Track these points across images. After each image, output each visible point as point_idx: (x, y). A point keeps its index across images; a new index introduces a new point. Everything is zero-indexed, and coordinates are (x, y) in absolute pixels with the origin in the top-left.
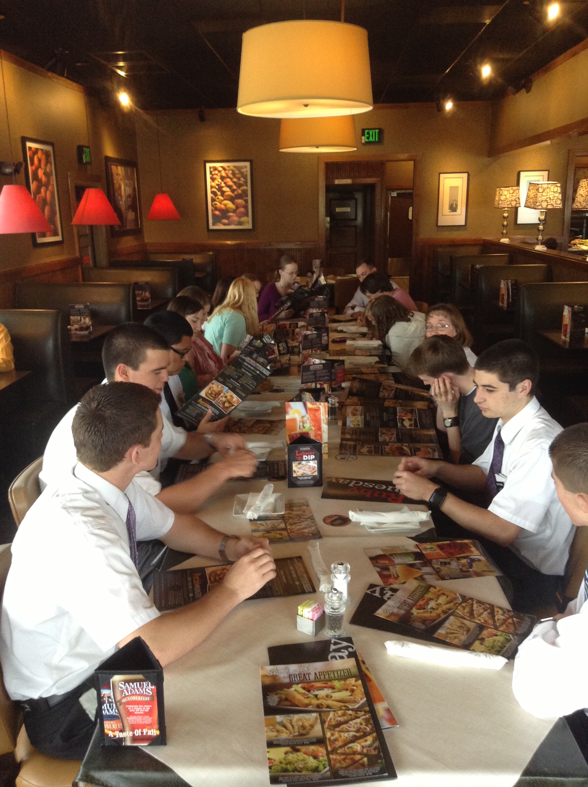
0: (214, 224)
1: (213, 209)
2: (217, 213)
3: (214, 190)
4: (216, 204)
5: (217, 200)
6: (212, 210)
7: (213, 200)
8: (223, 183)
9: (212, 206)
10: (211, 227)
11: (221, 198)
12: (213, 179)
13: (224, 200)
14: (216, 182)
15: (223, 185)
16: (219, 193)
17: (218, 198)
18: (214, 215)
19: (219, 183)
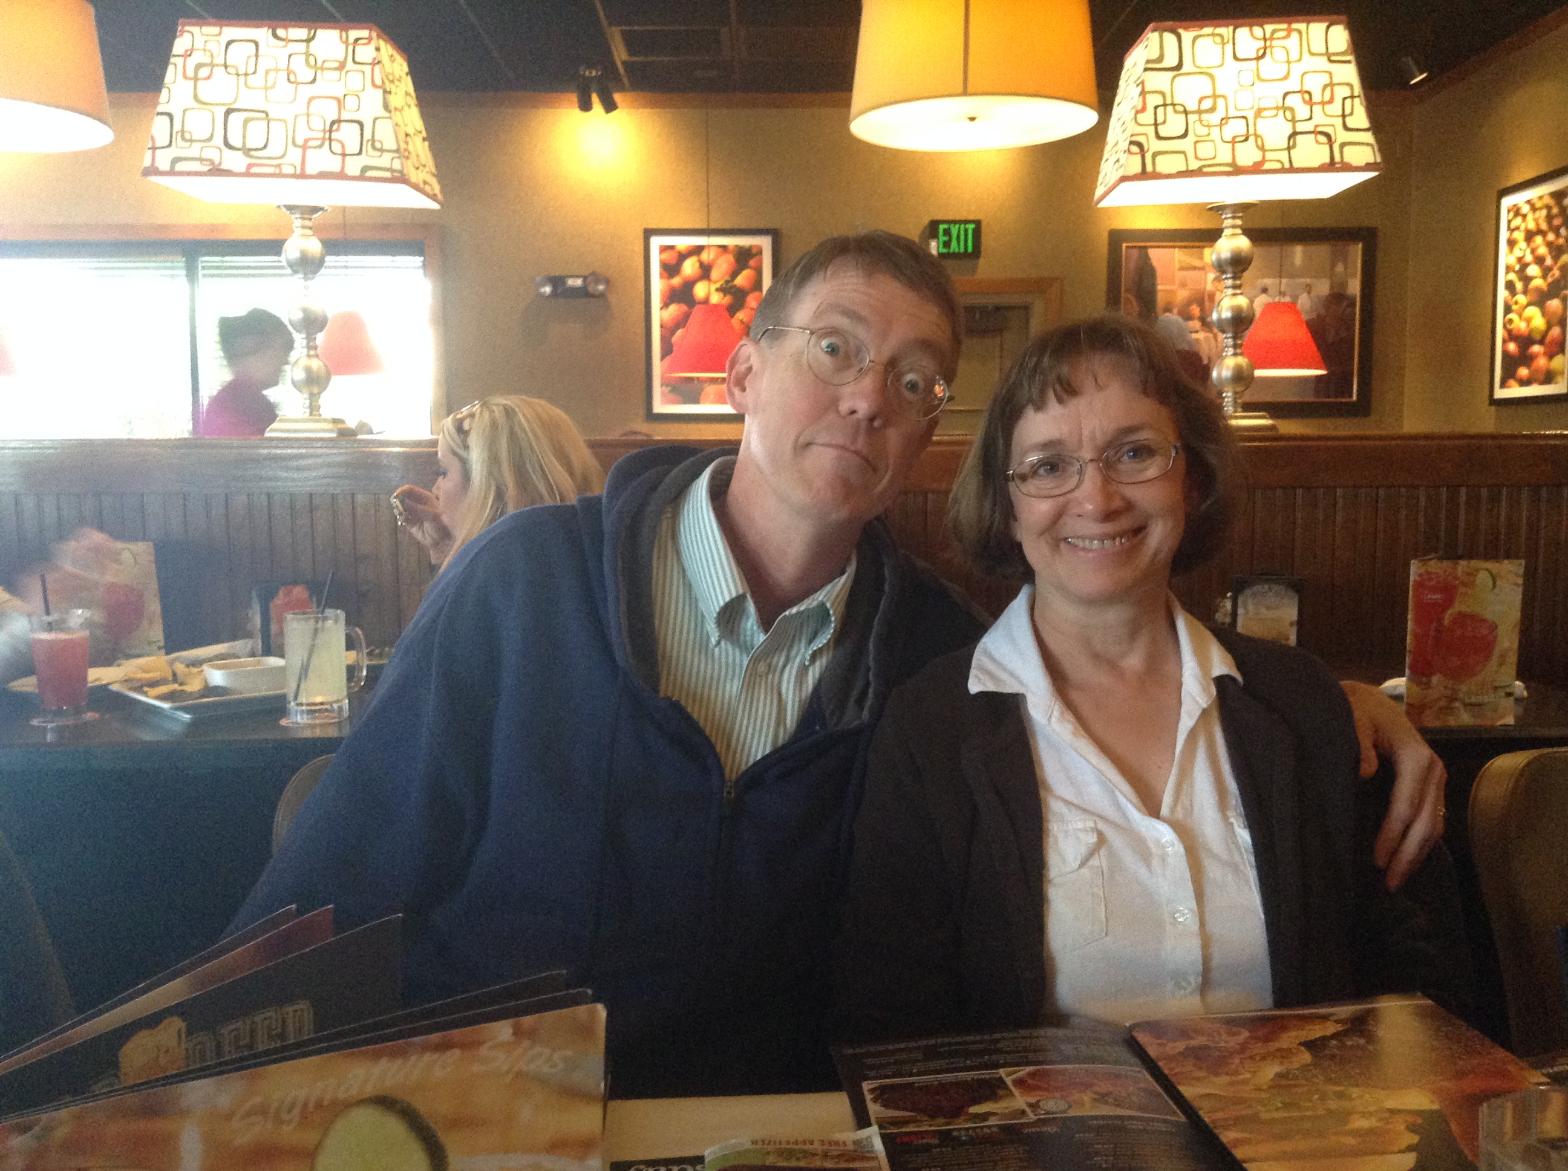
0: (1503, 385)
1: (1506, 335)
2: (1512, 347)
3: (1512, 276)
4: (1511, 321)
5: (1515, 307)
6: (1504, 342)
7: (1508, 310)
8: (1528, 251)
9: (1505, 326)
10: (1500, 393)
11: (1522, 299)
12: (1512, 243)
13: (1529, 304)
14: (1517, 253)
15: (1529, 258)
16: (1519, 286)
17: (1516, 303)
18: (1506, 354)
19: (1521, 254)
